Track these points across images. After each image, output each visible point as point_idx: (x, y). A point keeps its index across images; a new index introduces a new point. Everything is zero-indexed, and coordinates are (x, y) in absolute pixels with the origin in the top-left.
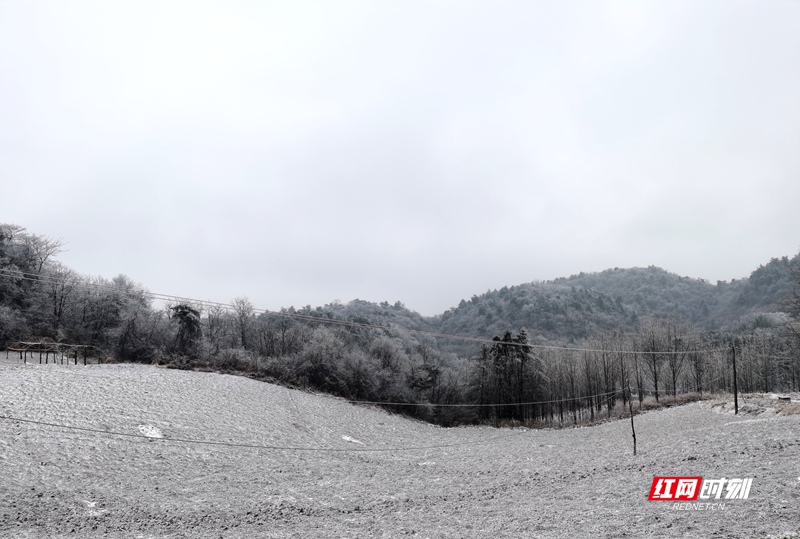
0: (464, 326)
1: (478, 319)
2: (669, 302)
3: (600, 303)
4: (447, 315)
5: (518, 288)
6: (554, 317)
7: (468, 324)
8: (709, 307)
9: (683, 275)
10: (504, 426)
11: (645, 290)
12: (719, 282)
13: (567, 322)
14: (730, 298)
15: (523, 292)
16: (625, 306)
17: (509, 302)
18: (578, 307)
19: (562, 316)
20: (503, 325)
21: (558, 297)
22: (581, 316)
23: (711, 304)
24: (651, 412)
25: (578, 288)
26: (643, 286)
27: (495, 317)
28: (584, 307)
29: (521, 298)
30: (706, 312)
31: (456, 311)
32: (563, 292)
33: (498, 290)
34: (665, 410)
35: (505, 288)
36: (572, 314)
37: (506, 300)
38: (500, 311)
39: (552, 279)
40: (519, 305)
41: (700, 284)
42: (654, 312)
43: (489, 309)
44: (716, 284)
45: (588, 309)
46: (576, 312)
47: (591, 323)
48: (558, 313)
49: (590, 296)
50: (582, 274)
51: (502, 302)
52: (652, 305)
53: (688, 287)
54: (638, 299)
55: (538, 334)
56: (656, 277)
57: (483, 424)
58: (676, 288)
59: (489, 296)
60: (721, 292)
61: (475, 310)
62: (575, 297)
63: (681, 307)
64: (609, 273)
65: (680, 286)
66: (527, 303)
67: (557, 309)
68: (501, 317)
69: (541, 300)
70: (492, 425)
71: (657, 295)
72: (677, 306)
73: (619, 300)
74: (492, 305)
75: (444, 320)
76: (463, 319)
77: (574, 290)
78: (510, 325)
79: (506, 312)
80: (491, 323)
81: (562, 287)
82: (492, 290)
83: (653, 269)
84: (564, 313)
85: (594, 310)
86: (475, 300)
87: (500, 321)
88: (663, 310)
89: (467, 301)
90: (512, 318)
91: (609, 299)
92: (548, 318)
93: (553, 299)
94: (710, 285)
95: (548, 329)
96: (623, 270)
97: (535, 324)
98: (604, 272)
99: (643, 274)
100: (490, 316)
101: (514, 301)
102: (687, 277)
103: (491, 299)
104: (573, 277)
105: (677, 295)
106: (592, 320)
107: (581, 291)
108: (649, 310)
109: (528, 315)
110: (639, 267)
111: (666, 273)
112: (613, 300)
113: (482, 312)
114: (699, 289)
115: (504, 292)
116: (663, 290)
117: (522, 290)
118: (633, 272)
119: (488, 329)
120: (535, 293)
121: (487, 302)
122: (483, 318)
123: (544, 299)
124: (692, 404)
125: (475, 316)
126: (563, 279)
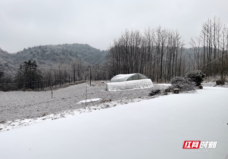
0: (25, 57)
1: (30, 55)
2: (90, 55)
3: (71, 54)
4: (18, 53)
5: (45, 46)
6: (56, 57)
7: (26, 57)
8: (100, 57)
9: (94, 48)
10: (26, 91)
11: (84, 51)
12: (103, 50)
13: (60, 58)
14: (105, 55)
15: (46, 48)
16: (78, 55)
17: (41, 51)
18: (64, 54)
19: (59, 57)
20: (39, 58)
21: (58, 51)
22: (65, 57)
23: (100, 56)
24: (72, 86)
25: (65, 48)
26: (84, 50)
27: (36, 55)
28: (66, 54)
29: (45, 50)
30: (99, 58)
31: (22, 52)
32: (60, 49)
33: (38, 46)
34: (76, 85)
35: (41, 46)
36: (62, 56)
37: (41, 50)
38: (38, 53)
39: (57, 45)
40: (45, 52)
41: (98, 50)
42: (86, 57)
43: (34, 53)
44: (102, 51)
45: (67, 55)
46: (63, 56)
47: (67, 60)
48: (57, 56)
49: (68, 51)
50: (66, 44)
51: (39, 50)
52: (86, 55)
53: (95, 51)
54: (82, 53)
55: (51, 62)
56: (87, 47)
57: (19, 90)
58: (92, 51)
59: (35, 48)
60: (103, 53)
61: (29, 52)
62: (63, 51)
63: (93, 56)
64: (74, 45)
65: (93, 51)
66: (48, 52)
67: (57, 54)
68: (38, 55)
69: (52, 51)
70: (22, 91)
71: (87, 52)
72: (92, 56)
73: (76, 53)
74: (35, 51)
75: (17, 55)
76: (24, 55)
77: (63, 49)
78: (41, 58)
79: (40, 54)
80: (35, 57)
81: (59, 47)
82: (36, 46)
83: (87, 45)
84: (59, 56)
85: (69, 55)
86: (30, 49)
87: (38, 57)
88: (88, 57)
89: (26, 49)
90: (42, 56)
91: (73, 53)
92: (54, 57)
93: (56, 51)
94: (101, 51)
95: (54, 61)
96: (78, 44)
97: (50, 58)
98: (73, 44)
99: (84, 46)
100: (34, 55)
101: (43, 50)
102: (95, 48)
103: (35, 49)
104: (63, 45)
105: (92, 53)
106: (68, 59)
107: (65, 49)
108: (84, 57)
109: (48, 55)
110: (83, 44)
111: (90, 46)
112: (75, 53)
113: (31, 53)
114: (98, 52)
115: (40, 47)
116: (89, 51)
117: (46, 47)
118: (81, 45)
119: (33, 59)
120: (50, 48)
121: (34, 50)
122: (32, 55)
123: (53, 51)
124: (82, 84)
125: (29, 54)
126: (60, 45)
